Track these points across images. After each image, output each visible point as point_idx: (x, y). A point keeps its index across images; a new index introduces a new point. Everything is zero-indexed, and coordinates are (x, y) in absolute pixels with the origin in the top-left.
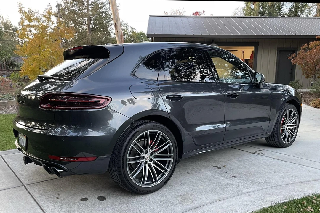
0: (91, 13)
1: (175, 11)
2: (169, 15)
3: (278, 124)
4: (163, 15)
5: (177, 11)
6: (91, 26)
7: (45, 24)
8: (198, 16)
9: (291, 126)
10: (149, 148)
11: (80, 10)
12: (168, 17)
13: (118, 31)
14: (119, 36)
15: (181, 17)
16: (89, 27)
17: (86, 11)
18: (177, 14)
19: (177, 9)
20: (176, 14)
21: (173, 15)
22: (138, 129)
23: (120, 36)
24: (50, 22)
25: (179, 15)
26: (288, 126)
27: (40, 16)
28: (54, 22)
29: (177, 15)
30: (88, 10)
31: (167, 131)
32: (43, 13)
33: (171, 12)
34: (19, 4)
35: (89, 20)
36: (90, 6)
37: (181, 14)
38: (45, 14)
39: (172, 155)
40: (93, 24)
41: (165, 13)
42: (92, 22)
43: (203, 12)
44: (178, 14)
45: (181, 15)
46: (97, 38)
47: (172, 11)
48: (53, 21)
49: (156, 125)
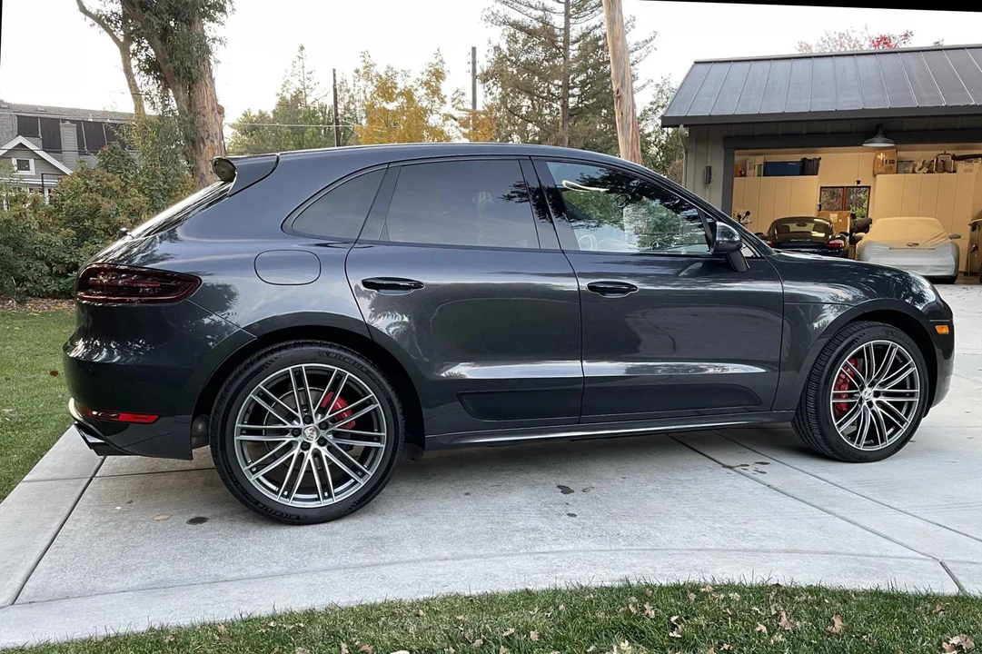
0: (575, 66)
1: (837, 39)
2: (815, 51)
3: (819, 384)
4: (795, 52)
5: (841, 36)
6: (572, 102)
7: (425, 104)
8: (887, 49)
9: (887, 394)
10: (314, 411)
11: (547, 61)
12: (810, 57)
13: (624, 113)
14: (626, 127)
15: (857, 55)
16: (565, 106)
17: (559, 61)
18: (841, 45)
19: (842, 32)
20: (838, 48)
21: (828, 52)
22: (270, 357)
23: (629, 128)
24: (436, 99)
25: (849, 50)
26: (877, 394)
27: (414, 84)
28: (446, 99)
29: (843, 50)
30: (565, 57)
31: (364, 370)
32: (420, 77)
33: (821, 43)
34: (364, 55)
35: (566, 87)
36: (570, 47)
37: (855, 46)
38: (425, 78)
39: (383, 434)
40: (579, 96)
41: (801, 46)
42: (576, 91)
43: (906, 35)
44: (846, 45)
45: (857, 49)
46: (581, 135)
47: (826, 38)
48: (446, 96)
49: (328, 353)
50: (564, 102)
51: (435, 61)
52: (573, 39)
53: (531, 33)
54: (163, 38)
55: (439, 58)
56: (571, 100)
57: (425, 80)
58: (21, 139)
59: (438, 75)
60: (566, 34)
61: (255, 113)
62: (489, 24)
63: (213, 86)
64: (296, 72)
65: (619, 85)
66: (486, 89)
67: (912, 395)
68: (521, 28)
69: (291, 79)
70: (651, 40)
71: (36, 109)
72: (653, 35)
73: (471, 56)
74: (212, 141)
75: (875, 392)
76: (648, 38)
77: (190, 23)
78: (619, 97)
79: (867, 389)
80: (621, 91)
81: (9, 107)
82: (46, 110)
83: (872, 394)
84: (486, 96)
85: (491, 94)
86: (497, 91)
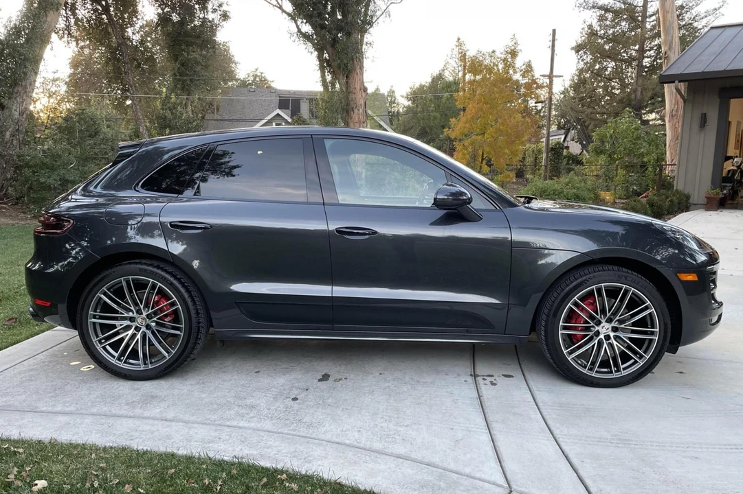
50: (639, 62)
51: (510, 44)
52: (651, 13)
53: (617, 13)
54: (333, 46)
55: (514, 41)
56: (646, 60)
57: (503, 58)
58: (278, 111)
59: (514, 54)
60: (644, 10)
61: (417, 85)
62: (582, 9)
63: (362, 73)
64: (454, 56)
65: (667, 48)
66: (579, 57)
67: (652, 333)
68: (607, 10)
69: (450, 61)
70: (719, 8)
71: (289, 92)
72: (721, 4)
73: (551, 36)
74: (359, 110)
75: (613, 327)
76: (717, 6)
77: (349, 34)
78: (666, 58)
79: (604, 324)
80: (668, 53)
81: (276, 91)
82: (295, 93)
83: (610, 329)
84: (579, 62)
85: (583, 60)
86: (588, 58)
